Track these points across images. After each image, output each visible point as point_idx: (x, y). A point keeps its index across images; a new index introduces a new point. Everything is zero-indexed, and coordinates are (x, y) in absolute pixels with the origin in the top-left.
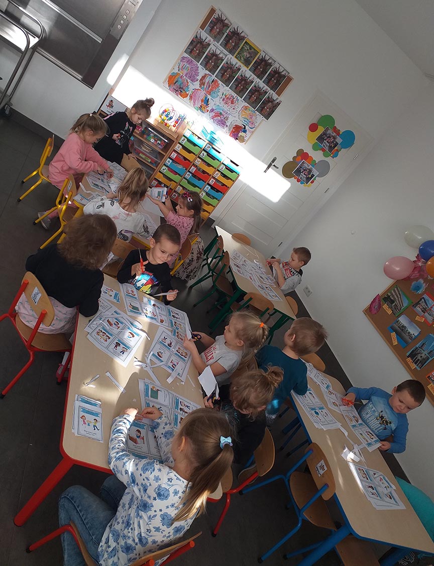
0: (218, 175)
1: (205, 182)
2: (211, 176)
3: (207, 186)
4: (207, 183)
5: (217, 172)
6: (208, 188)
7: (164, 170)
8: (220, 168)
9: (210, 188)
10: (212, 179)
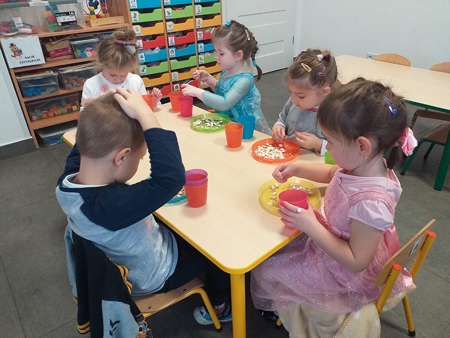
0: (200, 23)
2: (195, 30)
3: (199, 45)
4: (196, 42)
5: (197, 20)
6: (202, 47)
7: (143, 71)
8: (197, 11)
9: (203, 44)
10: (198, 33)
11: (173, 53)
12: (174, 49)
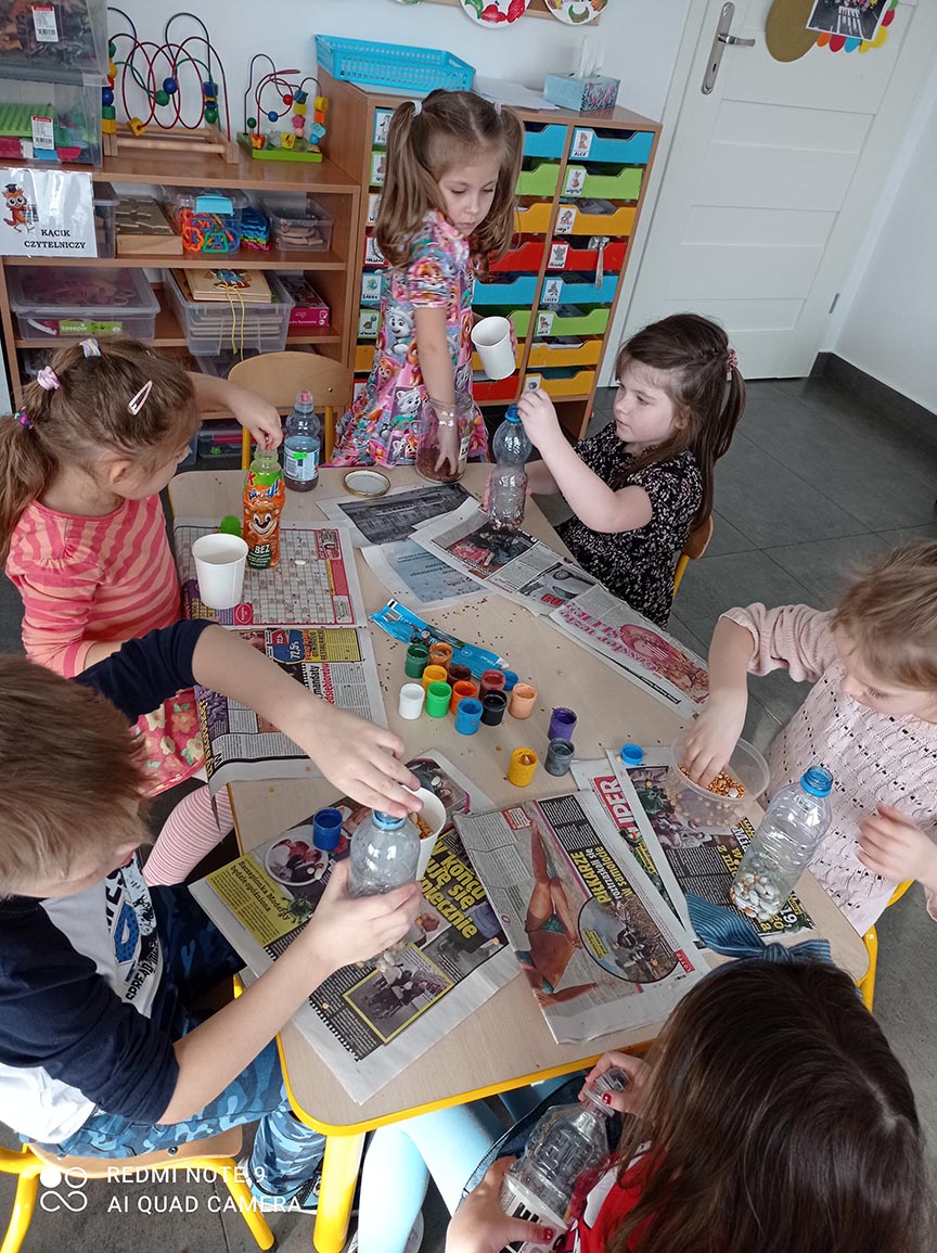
0: (570, 221)
1: (535, 273)
2: (549, 239)
3: (550, 282)
4: (542, 272)
5: (563, 210)
6: (555, 289)
7: (368, 325)
8: (569, 185)
9: (559, 283)
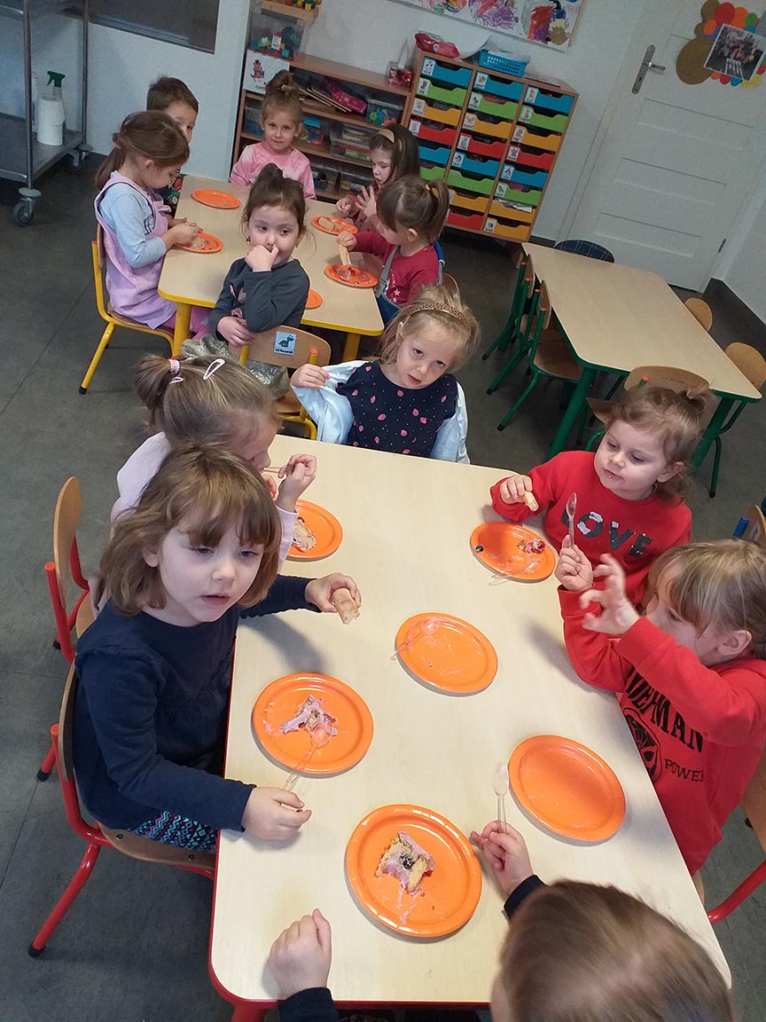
0: (522, 136)
1: (499, 160)
2: (508, 142)
3: (506, 167)
4: (503, 160)
5: (518, 128)
10: (512, 148)
11: (459, 160)
12: (463, 156)
